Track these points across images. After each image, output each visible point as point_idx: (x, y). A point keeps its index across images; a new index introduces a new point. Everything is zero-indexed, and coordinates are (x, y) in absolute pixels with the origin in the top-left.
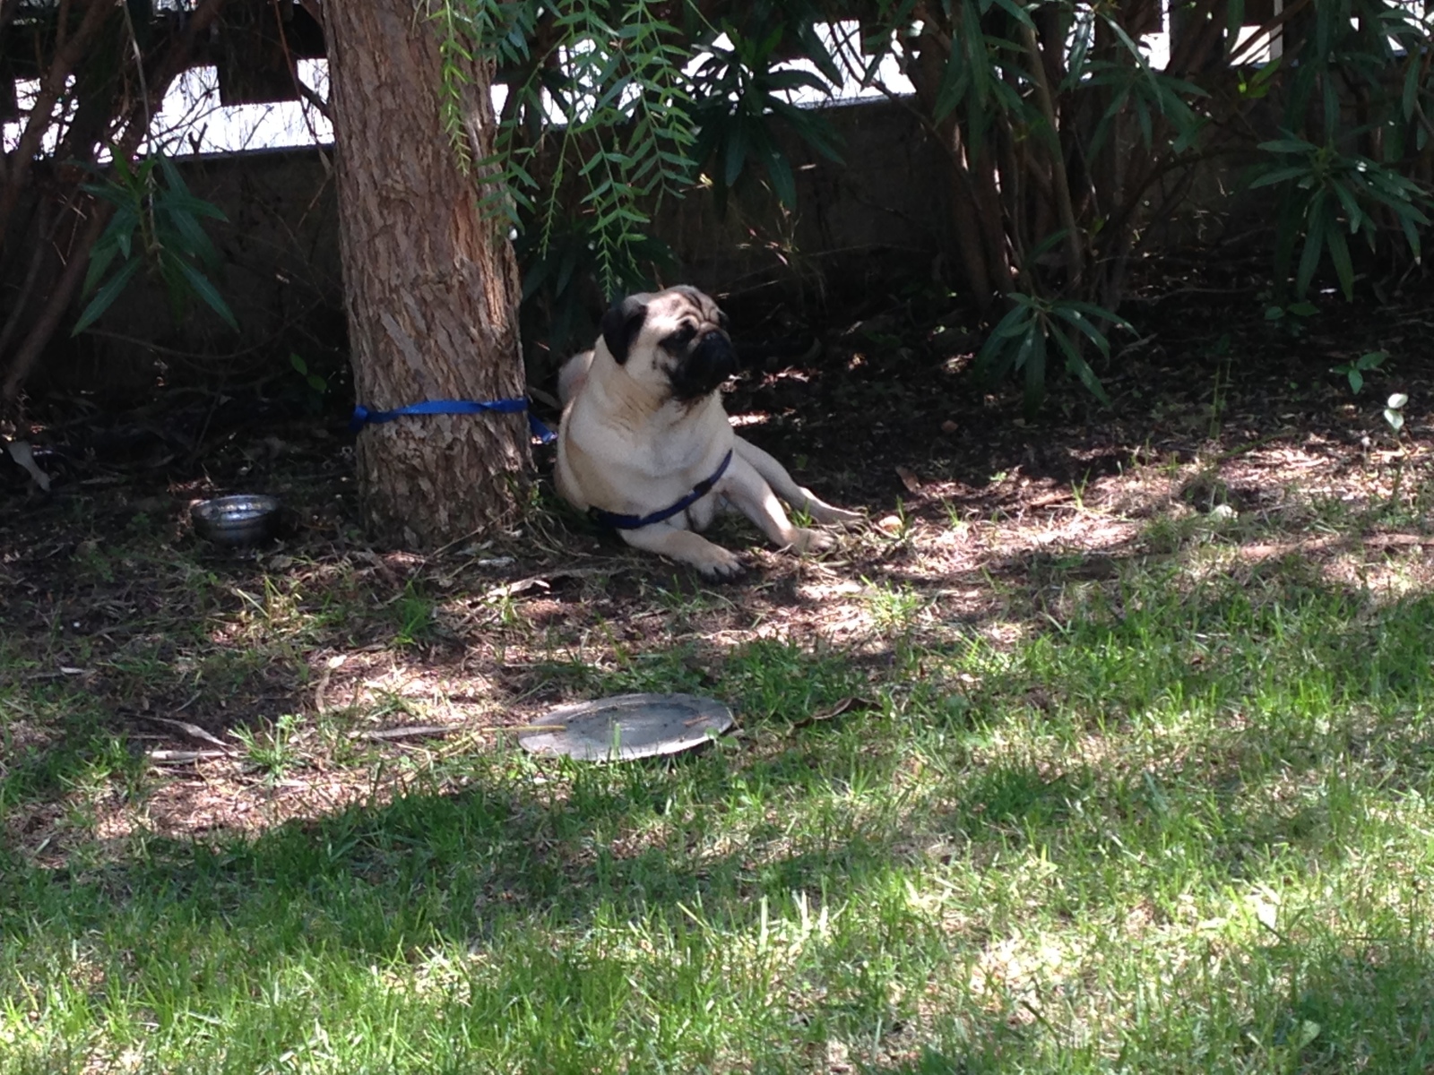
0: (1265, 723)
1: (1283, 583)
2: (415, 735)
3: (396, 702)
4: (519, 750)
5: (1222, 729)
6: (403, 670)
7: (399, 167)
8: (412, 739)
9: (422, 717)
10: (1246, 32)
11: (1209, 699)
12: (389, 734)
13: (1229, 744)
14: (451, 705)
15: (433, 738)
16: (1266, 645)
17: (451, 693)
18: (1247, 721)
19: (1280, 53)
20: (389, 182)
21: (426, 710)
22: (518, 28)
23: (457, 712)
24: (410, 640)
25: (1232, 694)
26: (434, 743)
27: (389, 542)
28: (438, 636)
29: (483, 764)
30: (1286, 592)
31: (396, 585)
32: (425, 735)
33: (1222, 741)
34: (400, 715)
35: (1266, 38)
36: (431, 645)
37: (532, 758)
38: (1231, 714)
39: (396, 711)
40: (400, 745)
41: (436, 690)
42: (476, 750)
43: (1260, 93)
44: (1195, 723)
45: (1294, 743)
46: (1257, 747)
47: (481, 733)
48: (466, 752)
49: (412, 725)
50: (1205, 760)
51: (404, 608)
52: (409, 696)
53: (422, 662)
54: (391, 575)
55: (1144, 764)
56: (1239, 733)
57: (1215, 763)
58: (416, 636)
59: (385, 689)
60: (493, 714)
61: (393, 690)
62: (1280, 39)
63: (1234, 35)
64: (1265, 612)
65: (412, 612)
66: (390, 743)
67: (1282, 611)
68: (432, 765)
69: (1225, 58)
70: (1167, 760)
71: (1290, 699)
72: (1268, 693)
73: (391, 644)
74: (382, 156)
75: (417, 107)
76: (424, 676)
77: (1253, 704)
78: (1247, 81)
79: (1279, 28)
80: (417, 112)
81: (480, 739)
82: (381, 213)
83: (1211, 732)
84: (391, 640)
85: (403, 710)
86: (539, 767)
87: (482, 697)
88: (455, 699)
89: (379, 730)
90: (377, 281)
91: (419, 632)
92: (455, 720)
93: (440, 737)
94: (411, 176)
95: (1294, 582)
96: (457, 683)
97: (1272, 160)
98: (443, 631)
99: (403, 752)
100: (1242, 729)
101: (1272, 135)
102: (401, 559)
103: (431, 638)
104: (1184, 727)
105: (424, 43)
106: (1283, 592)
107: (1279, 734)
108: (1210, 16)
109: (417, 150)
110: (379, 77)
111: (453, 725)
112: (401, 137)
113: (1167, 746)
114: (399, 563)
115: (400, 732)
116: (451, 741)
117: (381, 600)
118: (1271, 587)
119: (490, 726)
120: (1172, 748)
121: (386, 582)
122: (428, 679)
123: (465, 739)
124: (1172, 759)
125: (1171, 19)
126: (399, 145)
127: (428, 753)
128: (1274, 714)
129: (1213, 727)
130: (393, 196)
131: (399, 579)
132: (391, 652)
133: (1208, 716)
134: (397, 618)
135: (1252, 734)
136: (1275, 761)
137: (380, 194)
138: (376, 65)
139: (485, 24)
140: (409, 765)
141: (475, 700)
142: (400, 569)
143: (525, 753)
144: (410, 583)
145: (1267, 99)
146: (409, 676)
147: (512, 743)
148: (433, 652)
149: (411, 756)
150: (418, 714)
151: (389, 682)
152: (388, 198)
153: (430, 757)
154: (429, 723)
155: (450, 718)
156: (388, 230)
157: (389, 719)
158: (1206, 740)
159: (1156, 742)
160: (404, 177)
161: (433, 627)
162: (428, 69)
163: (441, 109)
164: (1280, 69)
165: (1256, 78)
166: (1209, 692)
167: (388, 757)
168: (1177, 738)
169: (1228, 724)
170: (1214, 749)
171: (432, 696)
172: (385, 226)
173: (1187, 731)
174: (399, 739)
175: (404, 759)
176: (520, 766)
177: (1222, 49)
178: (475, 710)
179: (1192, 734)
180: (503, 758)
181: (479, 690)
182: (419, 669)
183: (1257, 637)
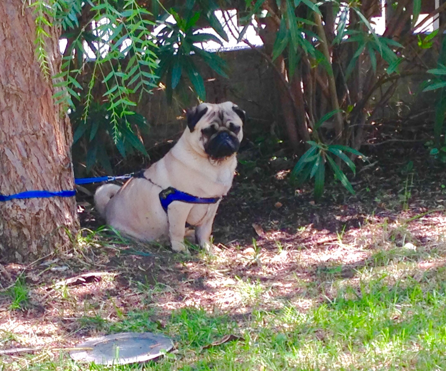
0: (428, 347)
1: (437, 281)
2: (21, 352)
3: (11, 336)
4: (70, 359)
5: (408, 351)
6: (14, 321)
7: (14, 78)
8: (19, 354)
9: (23, 343)
10: (422, 17)
11: (402, 336)
12: (7, 351)
13: (411, 357)
14: (37, 338)
15: (29, 353)
16: (429, 310)
17: (37, 332)
18: (420, 347)
19: (438, 27)
20: (9, 85)
21: (24, 340)
22: (73, 11)
23: (40, 341)
24: (18, 306)
25: (412, 334)
26: (29, 356)
27: (8, 259)
28: (31, 305)
29: (53, 366)
30: (439, 285)
31: (11, 280)
32: (25, 352)
33: (408, 356)
34: (13, 342)
35: (431, 19)
36: (28, 309)
37: (76, 363)
38: (412, 343)
39: (11, 340)
40: (12, 357)
41: (30, 331)
42: (49, 359)
43: (428, 46)
44: (395, 347)
45: (442, 357)
46: (424, 359)
47: (52, 351)
48: (44, 360)
49: (18, 347)
50: (399, 365)
51: (15, 291)
52: (17, 333)
53: (24, 317)
54: (9, 275)
55: (370, 367)
56: (415, 352)
57: (404, 367)
58: (21, 305)
59: (6, 330)
60: (58, 342)
61: (9, 330)
62: (438, 20)
63: (416, 18)
64: (429, 295)
65: (19, 293)
66: (8, 356)
67: (437, 294)
68: (28, 367)
69: (411, 29)
70: (381, 365)
71: (441, 336)
72: (430, 334)
73: (9, 308)
74: (6, 73)
75: (23, 49)
76: (24, 324)
77: (423, 339)
78: (422, 40)
79: (438, 15)
80: (23, 52)
81: (51, 354)
82: (6, 101)
83: (402, 352)
84: (8, 306)
85: (14, 340)
86: (80, 368)
87: (52, 334)
88: (40, 335)
89: (3, 349)
90: (3, 133)
91: (22, 303)
92: (39, 345)
93: (32, 353)
94: (20, 82)
95: (443, 280)
96: (40, 327)
97: (434, 78)
98: (33, 302)
99: (14, 360)
100: (417, 350)
101: (433, 66)
102: (13, 267)
103: (28, 305)
104: (390, 349)
105: (27, 19)
106: (437, 285)
107: (435, 353)
108: (404, 9)
109: (23, 70)
110: (5, 35)
111: (38, 348)
112: (16, 64)
113: (382, 359)
114: (13, 270)
115: (13, 351)
116: (37, 355)
117: (4, 287)
118: (432, 282)
119: (56, 348)
120: (384, 360)
121: (7, 278)
122: (26, 325)
123: (44, 354)
124: (384, 365)
125: (386, 10)
126: (14, 68)
127: (26, 361)
128: (433, 343)
129: (403, 349)
130: (11, 92)
131: (13, 277)
132: (9, 312)
133: (401, 344)
134: (11, 296)
135: (422, 353)
136: (433, 366)
137: (5, 92)
138: (3, 29)
139: (58, 9)
140: (17, 367)
141: (49, 335)
142: (13, 273)
143: (73, 361)
144: (18, 279)
145: (431, 48)
146: (17, 323)
147: (67, 356)
148: (29, 312)
149: (18, 362)
150: (21, 342)
151: (7, 326)
152: (9, 93)
153: (27, 363)
154: (27, 346)
155: (37, 344)
156: (9, 108)
157: (8, 344)
158: (400, 356)
159: (376, 356)
160: (16, 83)
161: (29, 300)
162: (29, 32)
163: (35, 51)
164: (439, 36)
165: (426, 39)
166: (402, 333)
167: (6, 363)
168: (386, 355)
169: (410, 348)
170: (404, 360)
171: (28, 333)
172: (7, 107)
173: (391, 351)
174: (12, 354)
175: (15, 364)
176: (71, 367)
177: (409, 25)
178: (49, 340)
179: (394, 353)
180: (62, 363)
181: (51, 330)
182: (22, 320)
183: (425, 307)
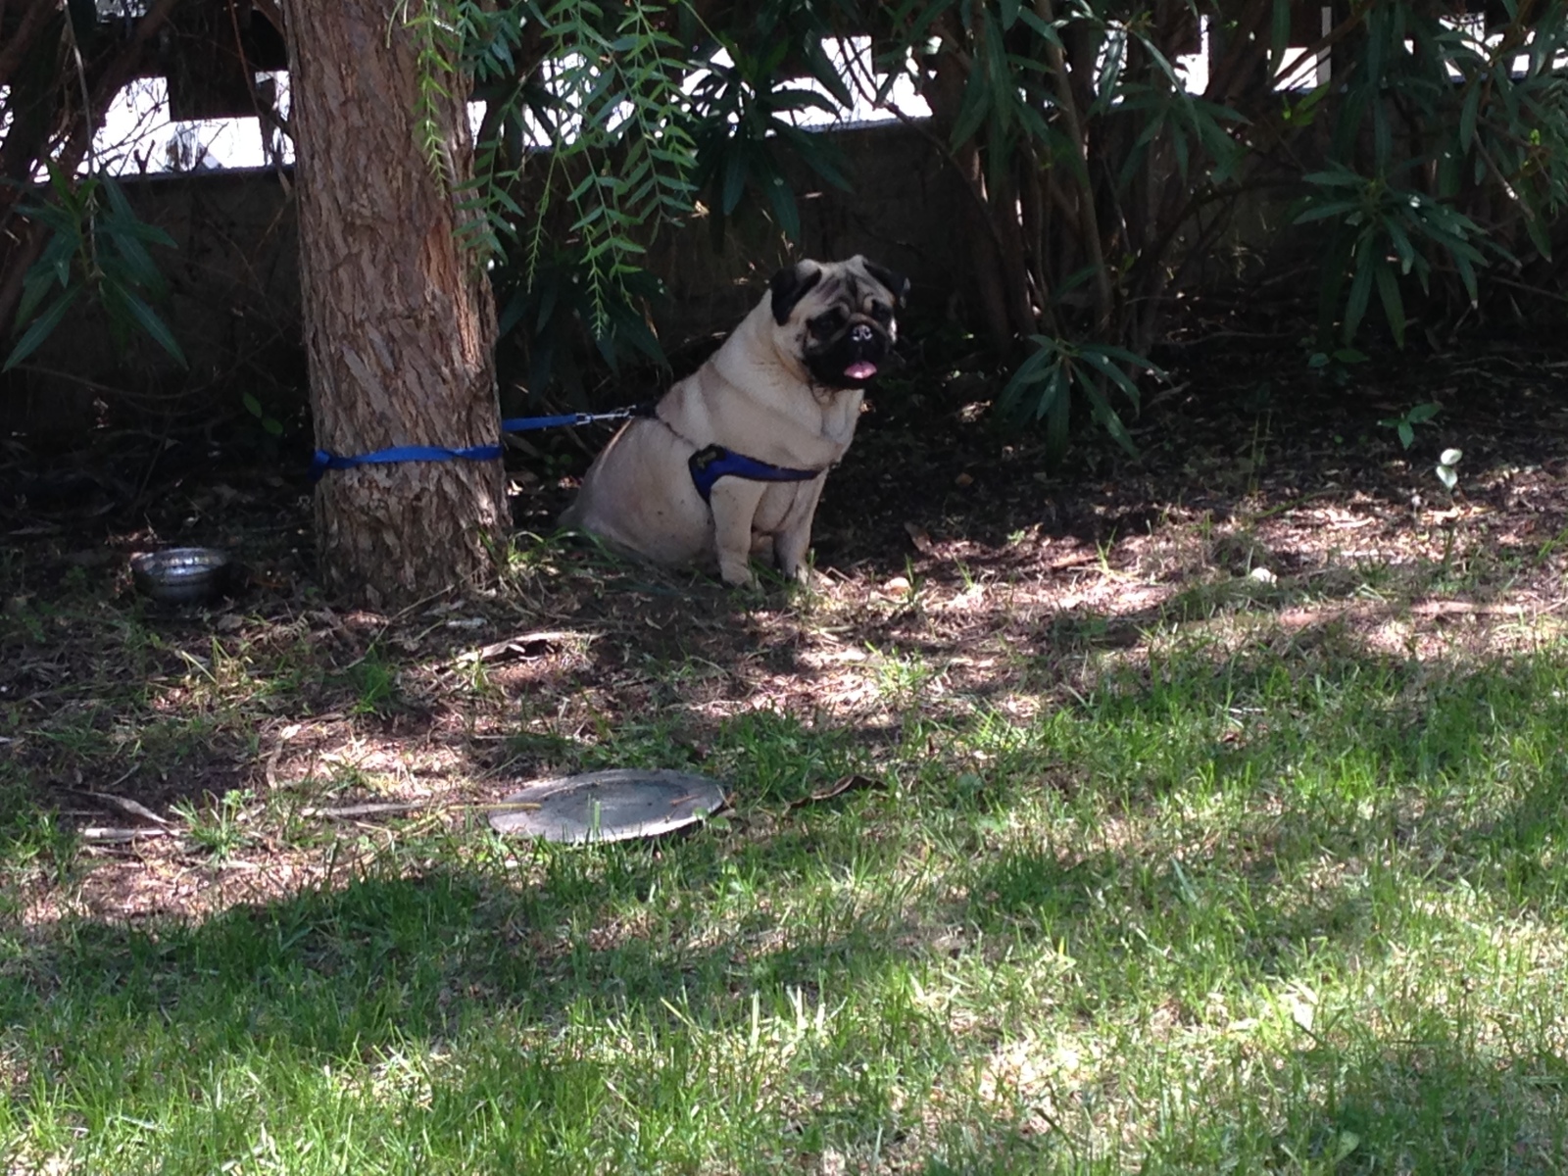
0: (1303, 806)
1: (1324, 654)
2: (377, 813)
3: (355, 777)
4: (489, 830)
5: (1257, 813)
6: (363, 741)
7: (365, 190)
8: (372, 818)
9: (384, 793)
10: (1291, 55)
11: (1243, 780)
12: (345, 811)
13: (1265, 829)
14: (415, 780)
15: (395, 816)
16: (1306, 721)
17: (415, 767)
18: (1284, 804)
19: (1327, 77)
20: (355, 206)
21: (387, 785)
22: (502, 41)
23: (422, 788)
24: (371, 709)
25: (1269, 775)
26: (396, 822)
27: (350, 601)
28: (402, 705)
29: (449, 845)
30: (1329, 664)
31: (357, 648)
32: (386, 813)
33: (1257, 826)
34: (359, 791)
35: (1313, 60)
36: (394, 714)
37: (504, 839)
38: (1267, 797)
39: (355, 786)
40: (359, 824)
41: (398, 764)
42: (442, 830)
43: (1305, 121)
44: (1227, 807)
45: (1335, 828)
46: (1294, 832)
47: (448, 812)
48: (431, 832)
49: (372, 801)
50: (1238, 846)
51: (364, 673)
52: (368, 770)
53: (384, 732)
54: (351, 637)
55: (1171, 850)
56: (1275, 817)
57: (1248, 849)
58: (378, 705)
59: (343, 762)
60: (461, 790)
61: (351, 763)
62: (1328, 62)
63: (1278, 57)
64: (1305, 686)
65: (374, 679)
66: (347, 822)
67: (1323, 684)
68: (393, 847)
69: (1268, 83)
70: (1196, 846)
71: (1331, 780)
72: (1307, 774)
73: (352, 712)
74: (347, 179)
75: (387, 125)
76: (386, 748)
77: (1291, 786)
78: (1292, 107)
79: (1327, 50)
80: (387, 131)
81: (447, 818)
82: (345, 240)
83: (1244, 816)
84: (350, 709)
85: (363, 785)
86: (511, 849)
87: (449, 772)
88: (420, 774)
89: (336, 806)
90: (339, 315)
91: (381, 700)
92: (419, 797)
93: (402, 815)
94: (379, 201)
95: (1337, 652)
96: (423, 756)
97: (1318, 192)
98: (406, 699)
99: (362, 831)
100: (1279, 812)
101: (1318, 166)
102: (362, 620)
103: (395, 706)
104: (1215, 810)
105: (395, 54)
106: (1324, 664)
107: (1319, 818)
108: (1252, 36)
109: (386, 172)
110: (345, 92)
111: (417, 803)
112: (369, 158)
113: (1197, 831)
114: (361, 625)
115: (360, 809)
116: (414, 819)
117: (340, 665)
118: (1313, 657)
119: (457, 803)
120: (1203, 833)
121: (346, 644)
122: (390, 752)
123: (429, 818)
124: (1201, 847)
125: (1210, 38)
126: (366, 167)
127: (389, 833)
128: (1313, 797)
129: (1247, 810)
130: (358, 222)
131: (359, 642)
132: (350, 721)
133: (1241, 798)
134: (356, 685)
135: (1289, 818)
136: (1313, 847)
137: (344, 220)
138: (342, 78)
139: (468, 33)
140: (367, 846)
141: (442, 774)
142: (362, 632)
143: (496, 833)
144: (372, 646)
145: (1312, 128)
146: (369, 748)
147: (482, 822)
148: (396, 722)
149: (370, 836)
150: (378, 790)
151: (347, 754)
152: (353, 224)
153: (391, 837)
154: (390, 799)
155: (414, 794)
156: (353, 259)
157: (347, 795)
158: (1240, 825)
159: (1185, 826)
160: (372, 201)
161: (396, 693)
162: (400, 86)
163: (415, 127)
164: (1326, 95)
165: (1302, 105)
166: (1244, 772)
167: (344, 837)
168: (1208, 822)
169: (1263, 807)
170: (1247, 835)
171: (395, 770)
172: (350, 254)
173: (1219, 814)
174: (358, 818)
175: (364, 839)
176: (490, 848)
177: (1264, 73)
178: (441, 786)
179: (1224, 817)
180: (471, 839)
181: (447, 764)
182: (381, 741)
183: (1296, 713)
